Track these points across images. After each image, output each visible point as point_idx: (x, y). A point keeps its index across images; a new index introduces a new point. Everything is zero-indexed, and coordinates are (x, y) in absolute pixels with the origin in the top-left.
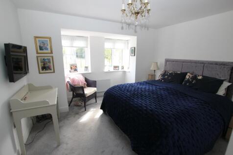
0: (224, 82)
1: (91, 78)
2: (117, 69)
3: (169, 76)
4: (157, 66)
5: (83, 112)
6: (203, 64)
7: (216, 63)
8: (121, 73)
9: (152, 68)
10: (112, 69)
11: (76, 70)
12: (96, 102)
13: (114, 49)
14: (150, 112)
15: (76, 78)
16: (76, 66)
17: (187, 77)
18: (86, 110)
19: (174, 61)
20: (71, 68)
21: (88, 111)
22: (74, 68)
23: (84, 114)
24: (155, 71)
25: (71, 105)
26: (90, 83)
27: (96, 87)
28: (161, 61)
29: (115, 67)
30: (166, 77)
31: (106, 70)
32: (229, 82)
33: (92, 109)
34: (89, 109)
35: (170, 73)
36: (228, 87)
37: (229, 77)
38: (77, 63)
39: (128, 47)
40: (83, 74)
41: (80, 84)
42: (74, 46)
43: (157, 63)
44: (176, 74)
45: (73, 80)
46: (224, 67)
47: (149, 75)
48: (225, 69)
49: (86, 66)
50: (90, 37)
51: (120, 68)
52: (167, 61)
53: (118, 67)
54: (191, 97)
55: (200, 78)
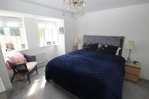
0: (119, 48)
1: (30, 54)
2: (50, 44)
3: (88, 47)
4: (79, 40)
5: (28, 85)
6: (106, 38)
7: (113, 37)
8: (53, 47)
9: (76, 42)
10: (46, 45)
11: (12, 49)
12: (37, 73)
13: (45, 28)
14: (92, 75)
15: (15, 56)
16: (12, 45)
17: (99, 46)
18: (30, 83)
19: (89, 37)
20: (8, 47)
21: (33, 83)
22: (10, 47)
23: (30, 86)
24: (77, 43)
25: (13, 81)
26: (29, 59)
27: (35, 61)
28: (81, 36)
29: (48, 43)
30: (86, 47)
31: (41, 46)
32: (120, 47)
33: (36, 81)
34: (33, 81)
35: (88, 45)
36: (120, 50)
37: (119, 45)
38: (12, 42)
39: (56, 27)
40: (21, 52)
41: (21, 61)
42: (7, 26)
43: (78, 38)
44: (92, 45)
45: (12, 59)
46: (117, 39)
47: (73, 46)
48: (118, 40)
49: (23, 44)
50: (24, 18)
51: (52, 43)
52: (85, 36)
53: (50, 42)
54: (105, 59)
55: (106, 46)
